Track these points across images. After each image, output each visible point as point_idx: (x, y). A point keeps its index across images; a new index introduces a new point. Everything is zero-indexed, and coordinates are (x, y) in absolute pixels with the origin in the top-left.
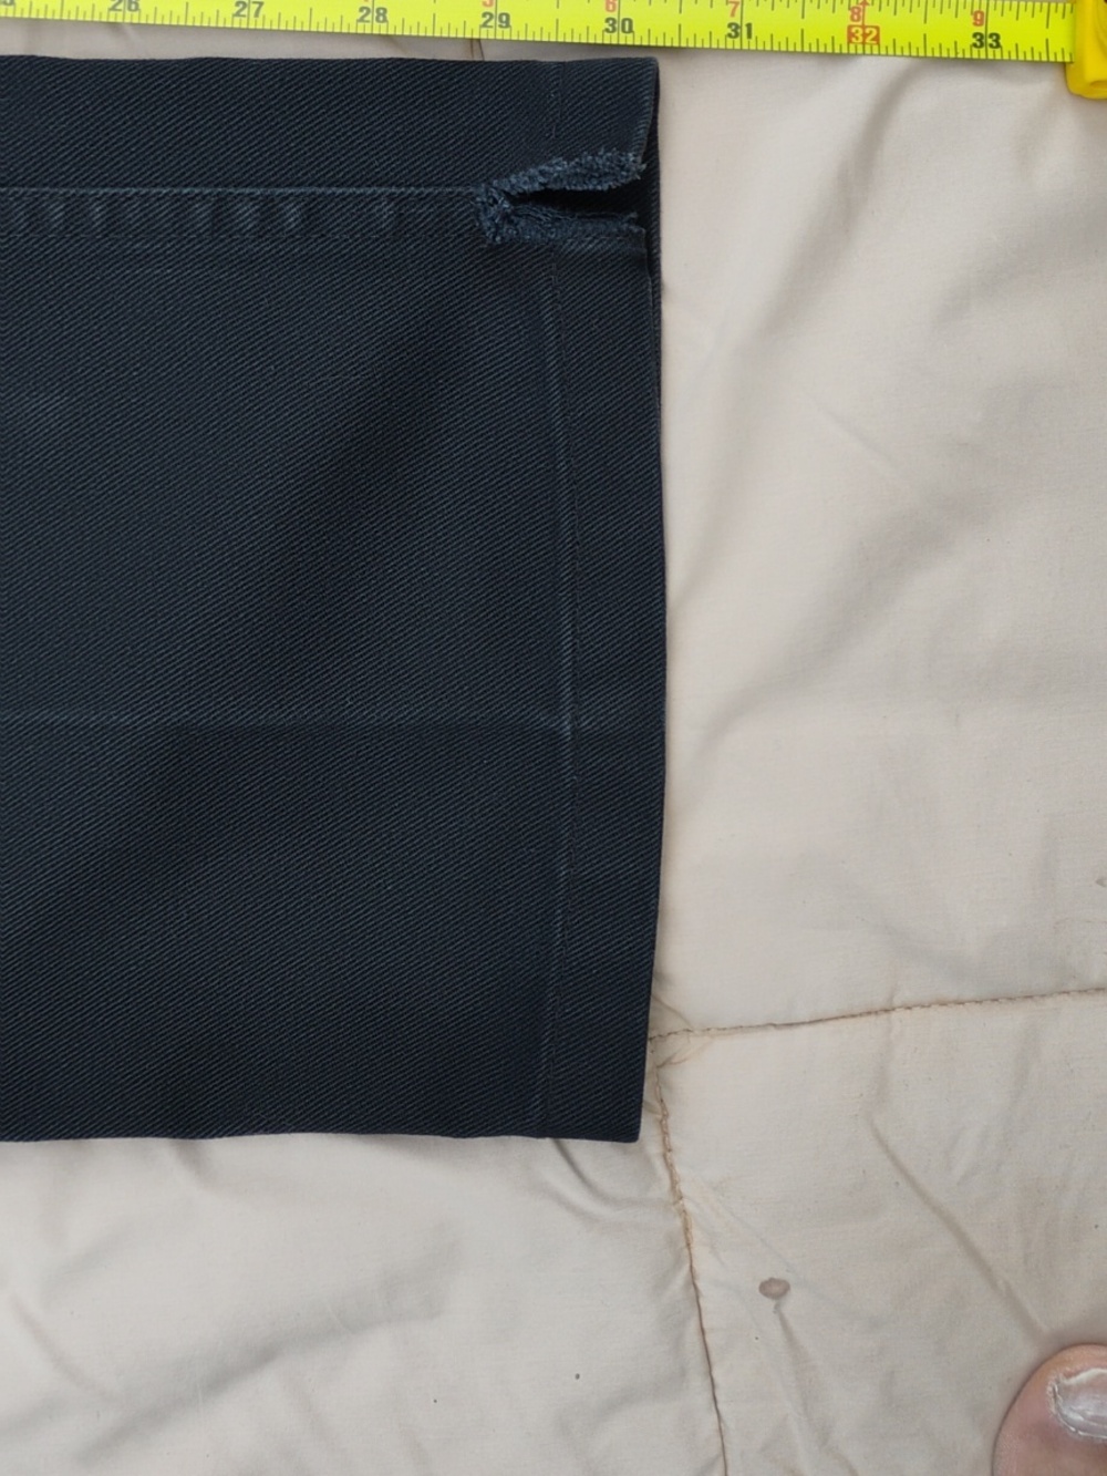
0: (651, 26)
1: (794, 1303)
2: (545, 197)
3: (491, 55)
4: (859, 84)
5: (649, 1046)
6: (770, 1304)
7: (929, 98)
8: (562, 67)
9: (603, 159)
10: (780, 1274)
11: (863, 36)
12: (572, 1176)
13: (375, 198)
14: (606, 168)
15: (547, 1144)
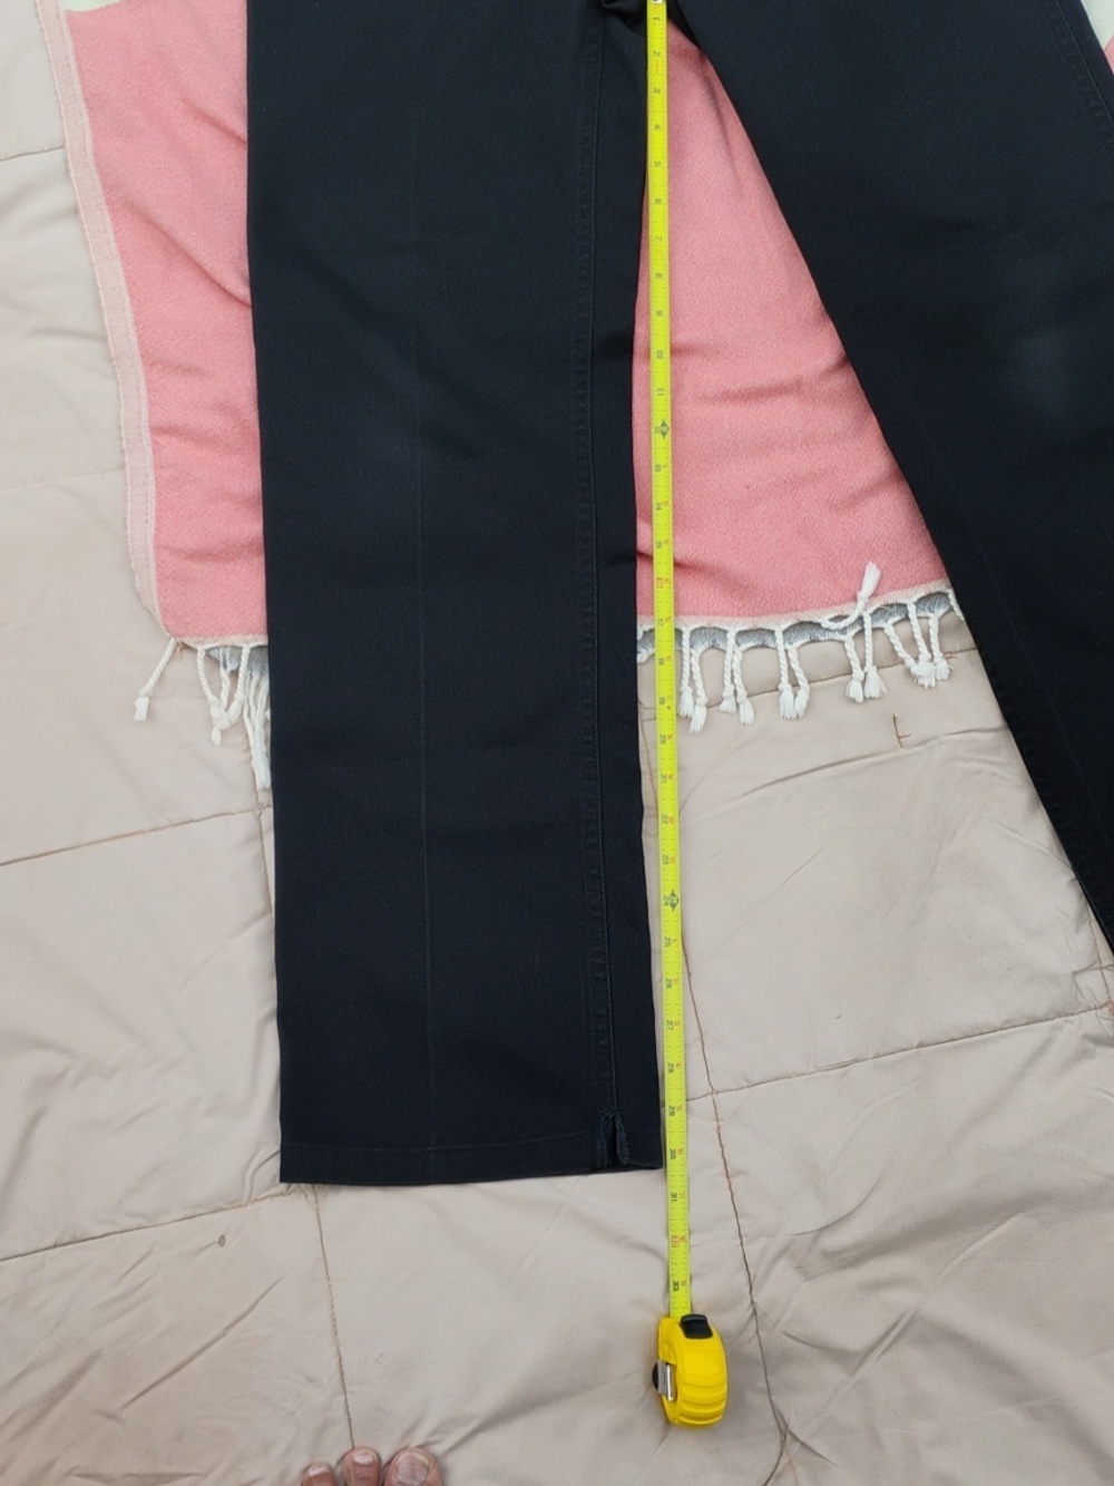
0: (674, 1165)
1: (216, 1248)
2: (614, 1131)
3: (662, 1109)
4: (660, 1242)
5: (309, 1186)
6: (217, 1239)
7: (655, 1266)
8: (659, 1134)
9: (626, 1149)
10: (227, 1243)
11: (674, 1241)
12: (267, 1157)
13: (611, 1071)
14: (623, 1151)
15: (278, 1148)
